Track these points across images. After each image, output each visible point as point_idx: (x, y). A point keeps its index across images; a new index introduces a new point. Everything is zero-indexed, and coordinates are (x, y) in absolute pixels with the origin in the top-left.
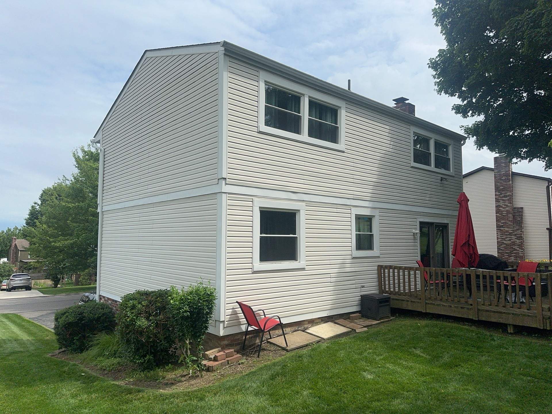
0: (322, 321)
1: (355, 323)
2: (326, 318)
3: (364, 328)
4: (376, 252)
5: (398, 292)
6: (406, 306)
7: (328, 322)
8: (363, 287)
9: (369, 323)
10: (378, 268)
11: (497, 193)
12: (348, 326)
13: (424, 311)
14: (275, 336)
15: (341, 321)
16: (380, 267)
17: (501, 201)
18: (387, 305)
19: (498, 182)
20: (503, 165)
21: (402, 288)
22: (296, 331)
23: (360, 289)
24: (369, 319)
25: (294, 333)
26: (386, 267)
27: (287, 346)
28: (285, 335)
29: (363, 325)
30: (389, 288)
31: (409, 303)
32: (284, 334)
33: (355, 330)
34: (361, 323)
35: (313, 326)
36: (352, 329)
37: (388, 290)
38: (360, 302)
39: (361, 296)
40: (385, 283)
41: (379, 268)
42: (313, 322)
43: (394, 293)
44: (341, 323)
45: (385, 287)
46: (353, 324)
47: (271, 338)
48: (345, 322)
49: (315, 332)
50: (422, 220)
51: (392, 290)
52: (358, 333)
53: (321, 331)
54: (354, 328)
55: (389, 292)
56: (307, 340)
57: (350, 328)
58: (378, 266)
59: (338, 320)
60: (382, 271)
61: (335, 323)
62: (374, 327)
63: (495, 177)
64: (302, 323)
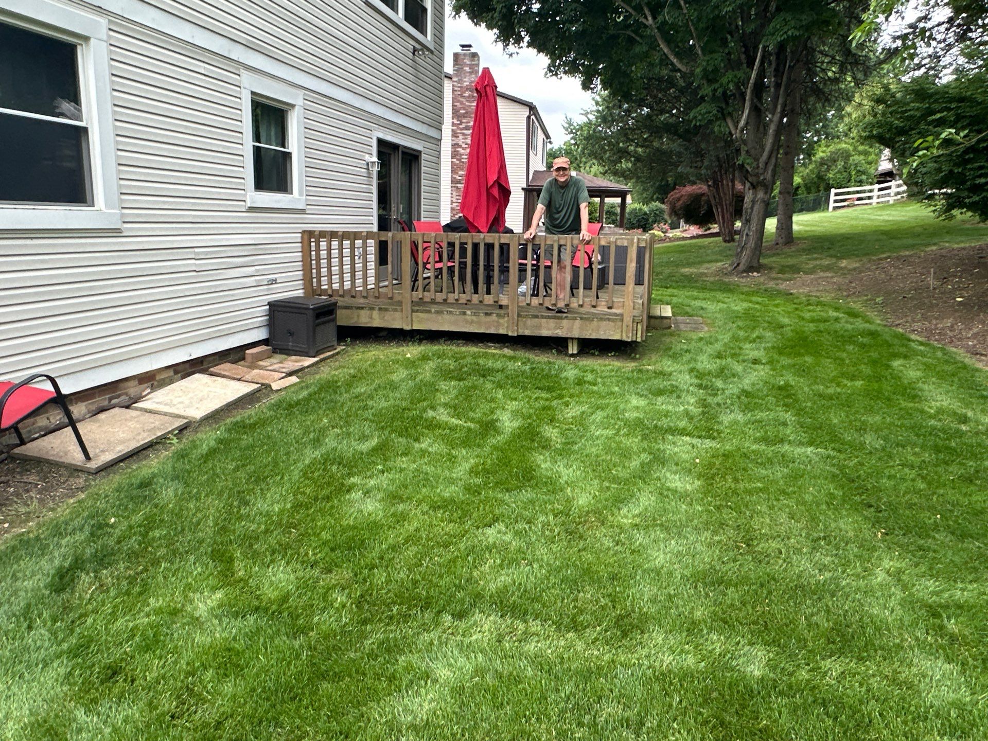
0: (176, 373)
1: (262, 368)
2: (187, 365)
3: (290, 378)
4: (296, 197)
5: (349, 290)
6: (366, 319)
7: (193, 373)
8: (274, 282)
9: (297, 364)
10: (302, 238)
11: (456, 121)
12: (247, 377)
13: (408, 328)
14: (36, 435)
15: (225, 368)
16: (308, 235)
17: (461, 137)
18: (328, 321)
19: (459, 101)
20: (467, 69)
21: (359, 282)
22: (102, 410)
23: (265, 287)
24: (289, 354)
25: (102, 416)
26: (322, 234)
27: (88, 457)
28: (79, 425)
29: (284, 370)
30: (330, 283)
31: (375, 314)
32: (72, 423)
33: (268, 386)
34: (276, 366)
35: (154, 388)
36: (262, 384)
37: (326, 287)
38: (267, 317)
39: (269, 304)
40: (319, 273)
41: (306, 237)
42: (152, 380)
43: (341, 293)
44: (226, 373)
45: (319, 281)
46: (256, 371)
47: (23, 443)
48: (238, 369)
49: (166, 404)
50: (381, 136)
51: (336, 286)
52: (277, 391)
53: (180, 400)
54: (264, 382)
55: (330, 292)
56: (149, 431)
57: (257, 383)
58: (304, 232)
59: (219, 367)
60: (313, 244)
61: (212, 374)
62: (310, 373)
63: (454, 91)
64: (122, 385)
